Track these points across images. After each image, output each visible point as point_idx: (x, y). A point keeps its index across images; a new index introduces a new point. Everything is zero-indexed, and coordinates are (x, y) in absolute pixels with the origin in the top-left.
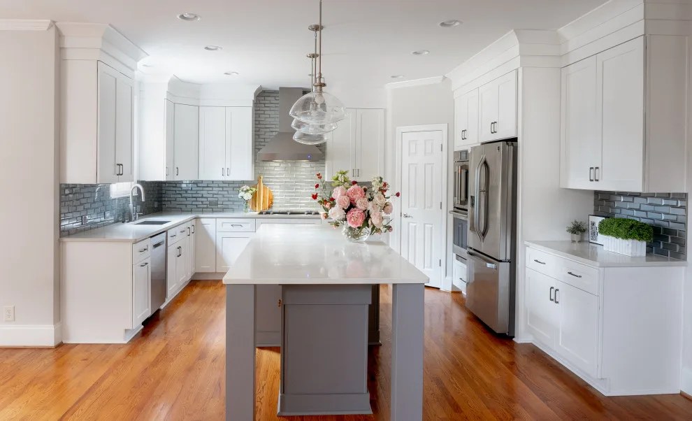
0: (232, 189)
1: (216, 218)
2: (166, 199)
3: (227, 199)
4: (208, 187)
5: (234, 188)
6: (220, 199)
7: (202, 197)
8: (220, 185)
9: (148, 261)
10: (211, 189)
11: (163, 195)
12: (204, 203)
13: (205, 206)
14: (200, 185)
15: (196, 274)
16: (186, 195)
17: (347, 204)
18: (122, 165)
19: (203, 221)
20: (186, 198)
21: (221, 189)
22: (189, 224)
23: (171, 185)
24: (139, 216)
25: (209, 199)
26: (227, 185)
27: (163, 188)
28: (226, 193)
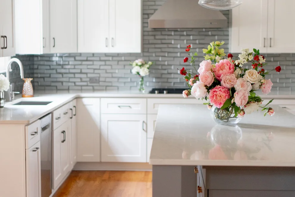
0: (116, 63)
1: (100, 98)
2: (39, 76)
3: (110, 75)
4: (87, 60)
5: (118, 61)
6: (102, 75)
7: (81, 73)
8: (102, 58)
9: (38, 145)
10: (91, 63)
11: (35, 71)
12: (84, 80)
13: (85, 84)
14: (77, 58)
15: (78, 164)
16: (63, 71)
17: (210, 81)
18: (6, 37)
19: (85, 101)
20: (62, 74)
21: (103, 63)
22: (71, 105)
23: (44, 59)
24: (16, 94)
25: (89, 75)
26: (110, 58)
27: (35, 63)
28: (110, 67)
